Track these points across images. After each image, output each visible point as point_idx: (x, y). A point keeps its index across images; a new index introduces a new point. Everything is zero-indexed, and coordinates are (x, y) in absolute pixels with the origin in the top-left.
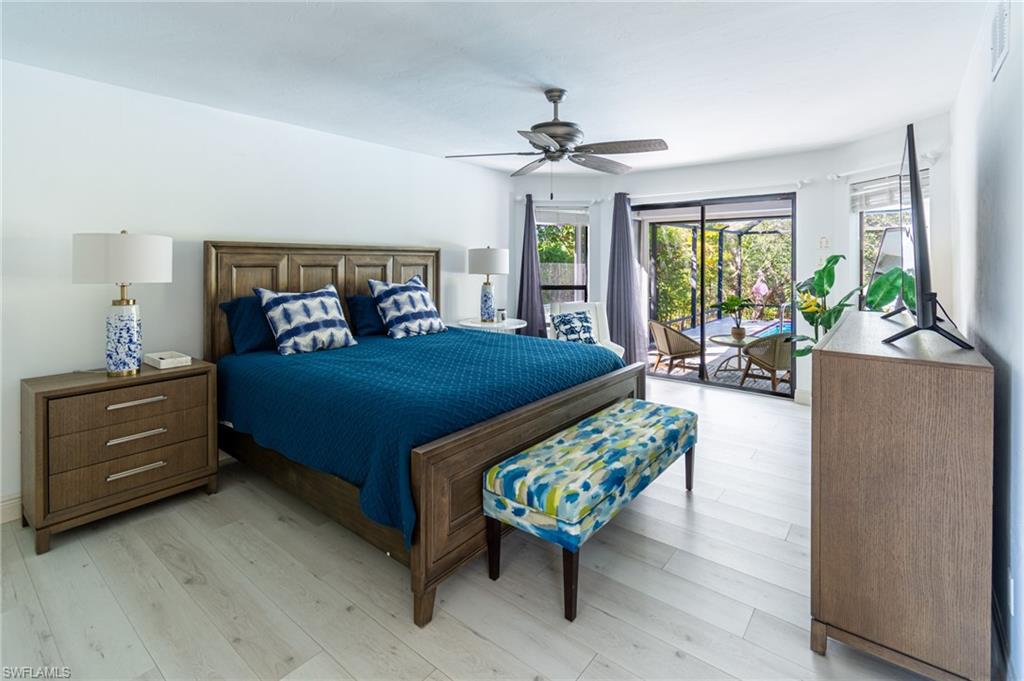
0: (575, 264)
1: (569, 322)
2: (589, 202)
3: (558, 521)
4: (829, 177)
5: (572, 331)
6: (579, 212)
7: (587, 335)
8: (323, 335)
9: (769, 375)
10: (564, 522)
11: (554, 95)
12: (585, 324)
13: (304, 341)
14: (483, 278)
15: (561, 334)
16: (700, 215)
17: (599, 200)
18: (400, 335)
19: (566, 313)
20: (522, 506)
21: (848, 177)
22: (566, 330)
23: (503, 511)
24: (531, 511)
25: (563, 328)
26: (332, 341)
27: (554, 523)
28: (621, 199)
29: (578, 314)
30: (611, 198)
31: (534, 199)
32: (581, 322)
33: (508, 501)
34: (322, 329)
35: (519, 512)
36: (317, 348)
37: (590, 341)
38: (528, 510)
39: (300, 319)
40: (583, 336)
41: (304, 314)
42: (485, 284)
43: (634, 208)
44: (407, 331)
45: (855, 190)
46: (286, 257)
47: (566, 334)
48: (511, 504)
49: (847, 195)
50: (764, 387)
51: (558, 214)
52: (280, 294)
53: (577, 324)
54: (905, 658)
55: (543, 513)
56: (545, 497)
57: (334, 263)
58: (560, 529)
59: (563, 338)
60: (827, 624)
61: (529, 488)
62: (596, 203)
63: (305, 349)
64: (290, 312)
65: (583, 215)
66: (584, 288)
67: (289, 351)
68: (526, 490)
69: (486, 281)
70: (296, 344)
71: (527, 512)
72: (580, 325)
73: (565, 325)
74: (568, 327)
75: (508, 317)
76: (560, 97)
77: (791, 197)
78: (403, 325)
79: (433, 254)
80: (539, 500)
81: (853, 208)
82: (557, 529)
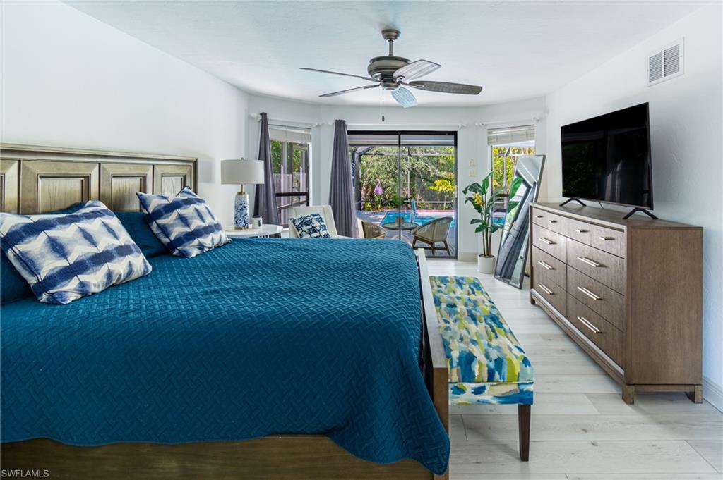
0: (282, 175)
1: (310, 223)
2: (311, 125)
3: (519, 384)
4: (477, 124)
5: (314, 230)
6: (303, 132)
7: (325, 232)
8: (119, 267)
9: (430, 246)
10: (526, 384)
11: (390, 34)
12: (322, 224)
13: (95, 279)
14: (237, 188)
15: (304, 233)
16: (397, 141)
17: (320, 124)
18: (195, 252)
19: (304, 215)
20: (482, 384)
21: (486, 125)
22: (309, 229)
23: (462, 395)
24: (492, 386)
25: (305, 228)
26: (130, 272)
27: (515, 387)
28: (340, 124)
29: (314, 215)
30: (332, 122)
31: (268, 117)
32: (319, 221)
33: (466, 385)
34: (117, 259)
35: (479, 391)
36: (113, 286)
37: (327, 236)
38: (488, 386)
39: (79, 251)
40: (323, 233)
41: (86, 242)
42: (240, 193)
43: (350, 133)
44: (201, 247)
45: (489, 133)
46: (16, 164)
47: (309, 233)
48: (469, 387)
49: (486, 136)
50: (444, 255)
51: (286, 132)
52: (35, 218)
53: (316, 224)
54: (670, 386)
55: (505, 383)
56: (505, 370)
57: (86, 173)
58: (522, 391)
59: (306, 237)
60: (634, 384)
61: (488, 366)
62: (318, 126)
63: (96, 290)
64: (62, 241)
65: (308, 135)
66: (307, 194)
67: (73, 296)
68: (486, 369)
69: (240, 191)
70: (82, 284)
71: (488, 387)
72: (319, 224)
73: (307, 225)
74: (310, 227)
75: (263, 223)
76: (396, 37)
77: (455, 134)
78: (196, 242)
79: (191, 164)
80: (500, 374)
81: (489, 143)
82: (518, 392)
